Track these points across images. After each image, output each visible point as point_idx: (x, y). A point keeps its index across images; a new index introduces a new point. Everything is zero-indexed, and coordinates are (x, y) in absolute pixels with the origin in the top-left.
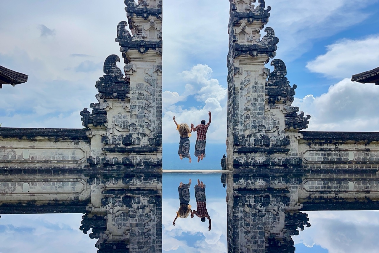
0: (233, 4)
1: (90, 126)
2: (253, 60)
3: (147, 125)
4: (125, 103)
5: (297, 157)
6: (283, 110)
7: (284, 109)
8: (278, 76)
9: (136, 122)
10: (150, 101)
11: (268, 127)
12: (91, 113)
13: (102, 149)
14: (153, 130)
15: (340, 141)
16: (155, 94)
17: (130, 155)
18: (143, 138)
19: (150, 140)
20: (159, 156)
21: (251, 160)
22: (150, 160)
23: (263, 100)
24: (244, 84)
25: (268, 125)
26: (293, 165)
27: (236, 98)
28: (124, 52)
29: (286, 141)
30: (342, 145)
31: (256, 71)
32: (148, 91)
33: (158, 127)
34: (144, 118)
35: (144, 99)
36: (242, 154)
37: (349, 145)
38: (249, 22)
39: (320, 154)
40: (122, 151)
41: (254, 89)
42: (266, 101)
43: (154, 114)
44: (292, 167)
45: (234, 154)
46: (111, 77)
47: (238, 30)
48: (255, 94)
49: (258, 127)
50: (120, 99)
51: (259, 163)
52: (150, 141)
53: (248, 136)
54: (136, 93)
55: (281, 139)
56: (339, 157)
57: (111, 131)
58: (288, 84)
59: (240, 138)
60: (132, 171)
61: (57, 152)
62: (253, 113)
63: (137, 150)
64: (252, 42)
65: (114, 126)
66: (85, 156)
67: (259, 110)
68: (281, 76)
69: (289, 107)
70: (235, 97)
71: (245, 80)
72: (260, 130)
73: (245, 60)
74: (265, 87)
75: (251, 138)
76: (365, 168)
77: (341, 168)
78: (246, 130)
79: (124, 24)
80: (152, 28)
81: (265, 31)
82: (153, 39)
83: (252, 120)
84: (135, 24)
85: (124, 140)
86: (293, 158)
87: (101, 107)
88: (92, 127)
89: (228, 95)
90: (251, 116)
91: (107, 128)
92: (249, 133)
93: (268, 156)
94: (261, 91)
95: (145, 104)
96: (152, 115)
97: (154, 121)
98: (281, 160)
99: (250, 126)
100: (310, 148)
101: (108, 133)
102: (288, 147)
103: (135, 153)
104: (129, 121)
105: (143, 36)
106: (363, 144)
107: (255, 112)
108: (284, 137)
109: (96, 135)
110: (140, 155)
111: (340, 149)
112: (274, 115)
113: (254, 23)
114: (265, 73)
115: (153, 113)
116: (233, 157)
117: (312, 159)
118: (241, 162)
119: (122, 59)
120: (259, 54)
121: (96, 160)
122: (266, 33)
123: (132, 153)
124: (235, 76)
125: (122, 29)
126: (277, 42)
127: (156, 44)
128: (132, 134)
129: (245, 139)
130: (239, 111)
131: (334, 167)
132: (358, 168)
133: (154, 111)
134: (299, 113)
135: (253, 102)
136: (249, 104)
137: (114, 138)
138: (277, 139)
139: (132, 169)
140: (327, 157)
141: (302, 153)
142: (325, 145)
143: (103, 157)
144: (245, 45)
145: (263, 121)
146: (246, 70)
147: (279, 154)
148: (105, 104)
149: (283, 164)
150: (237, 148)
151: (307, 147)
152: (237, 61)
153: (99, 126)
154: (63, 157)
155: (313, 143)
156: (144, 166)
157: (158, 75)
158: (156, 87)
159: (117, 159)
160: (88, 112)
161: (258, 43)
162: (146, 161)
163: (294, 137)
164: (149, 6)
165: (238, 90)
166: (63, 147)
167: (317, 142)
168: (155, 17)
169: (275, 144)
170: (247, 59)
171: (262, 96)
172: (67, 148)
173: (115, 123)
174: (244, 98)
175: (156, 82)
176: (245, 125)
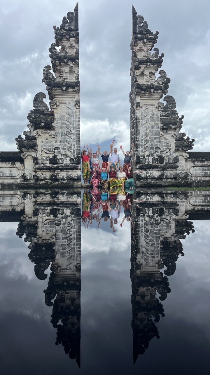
0: (134, 52)
1: (23, 149)
2: (151, 96)
3: (69, 148)
4: (51, 131)
5: (184, 172)
6: (173, 135)
7: (175, 135)
8: (170, 108)
9: (60, 146)
10: (71, 129)
11: (163, 149)
12: (24, 139)
13: (33, 167)
14: (73, 152)
16: (75, 124)
17: (55, 172)
18: (65, 159)
19: (71, 160)
20: (79, 172)
21: (149, 175)
22: (71, 176)
23: (158, 127)
24: (144, 115)
25: (162, 147)
26: (181, 178)
27: (137, 127)
28: (49, 90)
29: (176, 160)
31: (152, 105)
32: (69, 121)
33: (78, 150)
34: (66, 143)
35: (66, 127)
36: (143, 170)
38: (147, 66)
39: (202, 170)
40: (49, 169)
41: (152, 119)
42: (160, 128)
43: (74, 140)
44: (181, 180)
46: (39, 110)
47: (138, 72)
48: (152, 122)
49: (155, 149)
50: (47, 127)
51: (155, 177)
53: (147, 156)
54: (59, 123)
55: (172, 158)
57: (40, 153)
58: (177, 115)
59: (141, 158)
60: (57, 184)
62: (151, 138)
63: (61, 168)
64: (150, 82)
65: (43, 149)
66: (20, 173)
67: (156, 136)
68: (172, 109)
69: (178, 133)
70: (137, 125)
71: (144, 113)
72: (156, 151)
73: (144, 96)
74: (159, 117)
75: (150, 158)
78: (145, 151)
79: (48, 68)
80: (71, 71)
81: (159, 73)
82: (72, 80)
83: (150, 143)
84: (57, 68)
85: (50, 160)
86: (181, 172)
87: (32, 135)
88: (25, 150)
89: (131, 124)
90: (149, 140)
91: (36, 150)
92: (148, 154)
93: (163, 171)
94: (157, 121)
95: (67, 131)
96: (72, 140)
97: (74, 145)
98: (173, 174)
99: (149, 148)
100: (194, 165)
101: (38, 154)
102: (178, 164)
103: (60, 171)
104: (54, 145)
105: (64, 77)
107: (153, 137)
108: (174, 156)
109: (29, 156)
110: (63, 172)
112: (166, 140)
113: (151, 67)
114: (159, 106)
115: (73, 138)
117: (195, 172)
118: (142, 176)
119: (48, 96)
120: (155, 92)
121: (28, 176)
122: (160, 75)
123: (57, 171)
124: (137, 109)
125: (47, 72)
126: (169, 82)
127: (74, 83)
128: (57, 155)
129: (145, 158)
130: (140, 136)
133: (74, 137)
134: (185, 138)
135: (151, 129)
136: (148, 131)
137: (42, 159)
138: (169, 158)
139: (57, 183)
141: (188, 169)
142: (205, 162)
143: (34, 174)
144: (144, 84)
145: (159, 144)
146: (145, 104)
147: (171, 170)
148: (35, 132)
149: (174, 177)
150: (139, 165)
151: (192, 164)
152: (138, 97)
153: (31, 149)
154: (3, 174)
155: (197, 160)
156: (66, 180)
157: (76, 108)
158: (75, 118)
159: (45, 176)
160: (22, 138)
161: (154, 83)
162: (69, 177)
163: (182, 156)
164: (68, 53)
165: (139, 120)
166: (3, 167)
167: (199, 160)
168: (73, 62)
169: (168, 162)
170: (146, 95)
171: (157, 124)
172: (5, 167)
173: (44, 147)
174: (144, 126)
175: (75, 114)
176: (145, 147)
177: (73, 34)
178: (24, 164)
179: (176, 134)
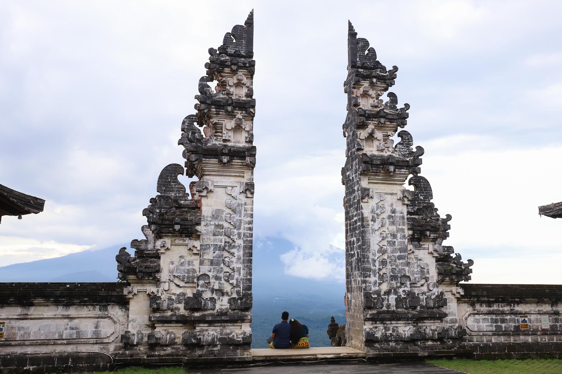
0: (354, 98)
1: (132, 277)
2: (389, 178)
3: (228, 277)
4: (192, 240)
5: (457, 325)
6: (433, 252)
7: (435, 251)
8: (421, 200)
9: (210, 271)
10: (233, 237)
11: (413, 278)
13: (149, 318)
14: (237, 284)
15: (517, 300)
16: (242, 227)
17: (197, 328)
18: (219, 298)
19: (232, 301)
20: (246, 328)
21: (391, 332)
22: (231, 336)
23: (404, 237)
24: (376, 212)
25: (414, 275)
26: (452, 338)
27: (365, 234)
29: (441, 301)
30: (520, 305)
31: (392, 194)
32: (231, 221)
33: (246, 279)
34: (222, 265)
35: (224, 233)
36: (378, 322)
37: (529, 305)
38: (380, 124)
39: (490, 320)
40: (183, 321)
41: (391, 220)
42: (409, 238)
43: (239, 259)
44: (451, 342)
45: (366, 323)
46: (169, 198)
47: (363, 134)
48: (393, 227)
49: (399, 279)
50: (184, 234)
51: (404, 337)
52: (232, 303)
53: (385, 293)
54: (211, 225)
55: (433, 297)
56: (517, 324)
57: (166, 286)
58: (436, 212)
59: (374, 297)
60: (200, 356)
61: (68, 324)
62: (391, 256)
63: (209, 319)
64: (384, 151)
65: (172, 278)
66: (118, 330)
67: (400, 253)
68: (425, 201)
69: (440, 247)
70: (363, 232)
71: (378, 208)
72: (403, 284)
73: (376, 177)
74: (406, 216)
75: (391, 297)
76: (555, 341)
77: (521, 342)
78: (381, 283)
79: (193, 119)
80: (238, 128)
81: (399, 136)
82: (239, 142)
83: (390, 267)
84: (211, 120)
85: (186, 302)
86: (452, 327)
87: (150, 247)
88: (134, 280)
90: (388, 260)
91: (159, 281)
92: (386, 288)
93: (415, 324)
94: (401, 223)
96: (236, 259)
97: (239, 270)
98: (436, 331)
99: (388, 276)
100: (474, 310)
101: (160, 289)
102: (444, 310)
103: (207, 325)
104: (198, 270)
105: (224, 138)
106: (549, 303)
107: (394, 254)
108: (436, 294)
109: (140, 293)
110: (213, 328)
111: (517, 311)
112: (420, 260)
113: (387, 125)
114: (405, 196)
115: (238, 256)
116: (365, 327)
117: (478, 326)
118: (377, 335)
120: (396, 170)
121: (136, 337)
122: (400, 139)
123: (201, 325)
124: (364, 201)
125: (190, 126)
128: (203, 291)
129: (382, 298)
130: (371, 254)
131: (512, 340)
132: (545, 341)
133: (239, 253)
134: (453, 256)
135: (389, 239)
136: (385, 243)
137: (170, 299)
138: (428, 297)
140: (499, 324)
141: (464, 319)
142: (495, 306)
143: (149, 333)
144: (376, 156)
145: (407, 268)
146: (378, 191)
147: (432, 321)
148: (159, 243)
149: (438, 338)
150: (370, 312)
151: (470, 309)
152: (365, 179)
153: (147, 278)
154: (78, 333)
155: (478, 302)
156: (219, 346)
157: (247, 197)
158: (243, 215)
159: (173, 335)
160: (128, 255)
161: (392, 153)
162: (225, 338)
163: (450, 293)
164: (232, 95)
165: (368, 221)
166: (80, 316)
167: (484, 301)
168: (244, 112)
169: (424, 305)
170: (379, 176)
171: (403, 230)
172: (86, 318)
173: (174, 274)
174: (377, 233)
175: (243, 208)
176: (380, 275)
177: (244, 64)
178: (128, 309)
179: (438, 249)
